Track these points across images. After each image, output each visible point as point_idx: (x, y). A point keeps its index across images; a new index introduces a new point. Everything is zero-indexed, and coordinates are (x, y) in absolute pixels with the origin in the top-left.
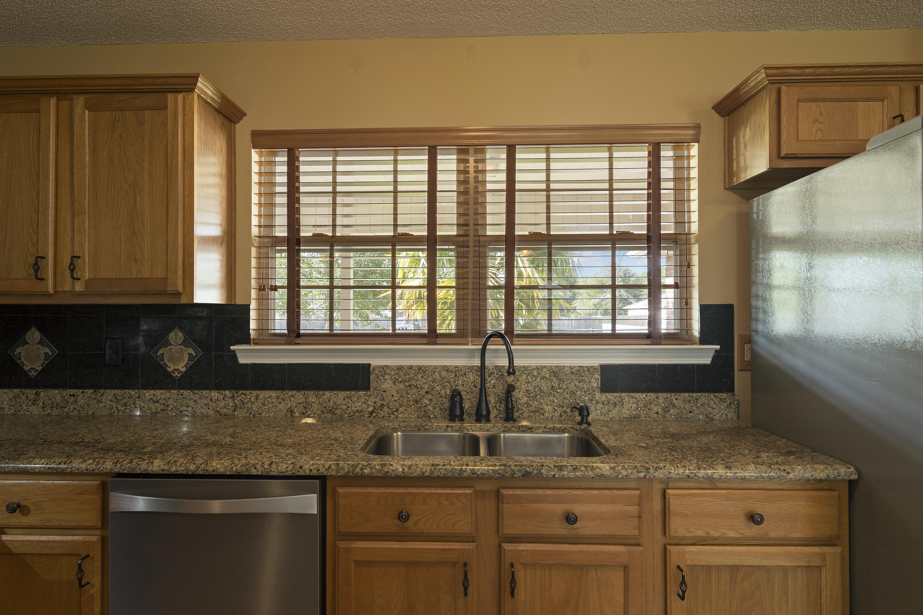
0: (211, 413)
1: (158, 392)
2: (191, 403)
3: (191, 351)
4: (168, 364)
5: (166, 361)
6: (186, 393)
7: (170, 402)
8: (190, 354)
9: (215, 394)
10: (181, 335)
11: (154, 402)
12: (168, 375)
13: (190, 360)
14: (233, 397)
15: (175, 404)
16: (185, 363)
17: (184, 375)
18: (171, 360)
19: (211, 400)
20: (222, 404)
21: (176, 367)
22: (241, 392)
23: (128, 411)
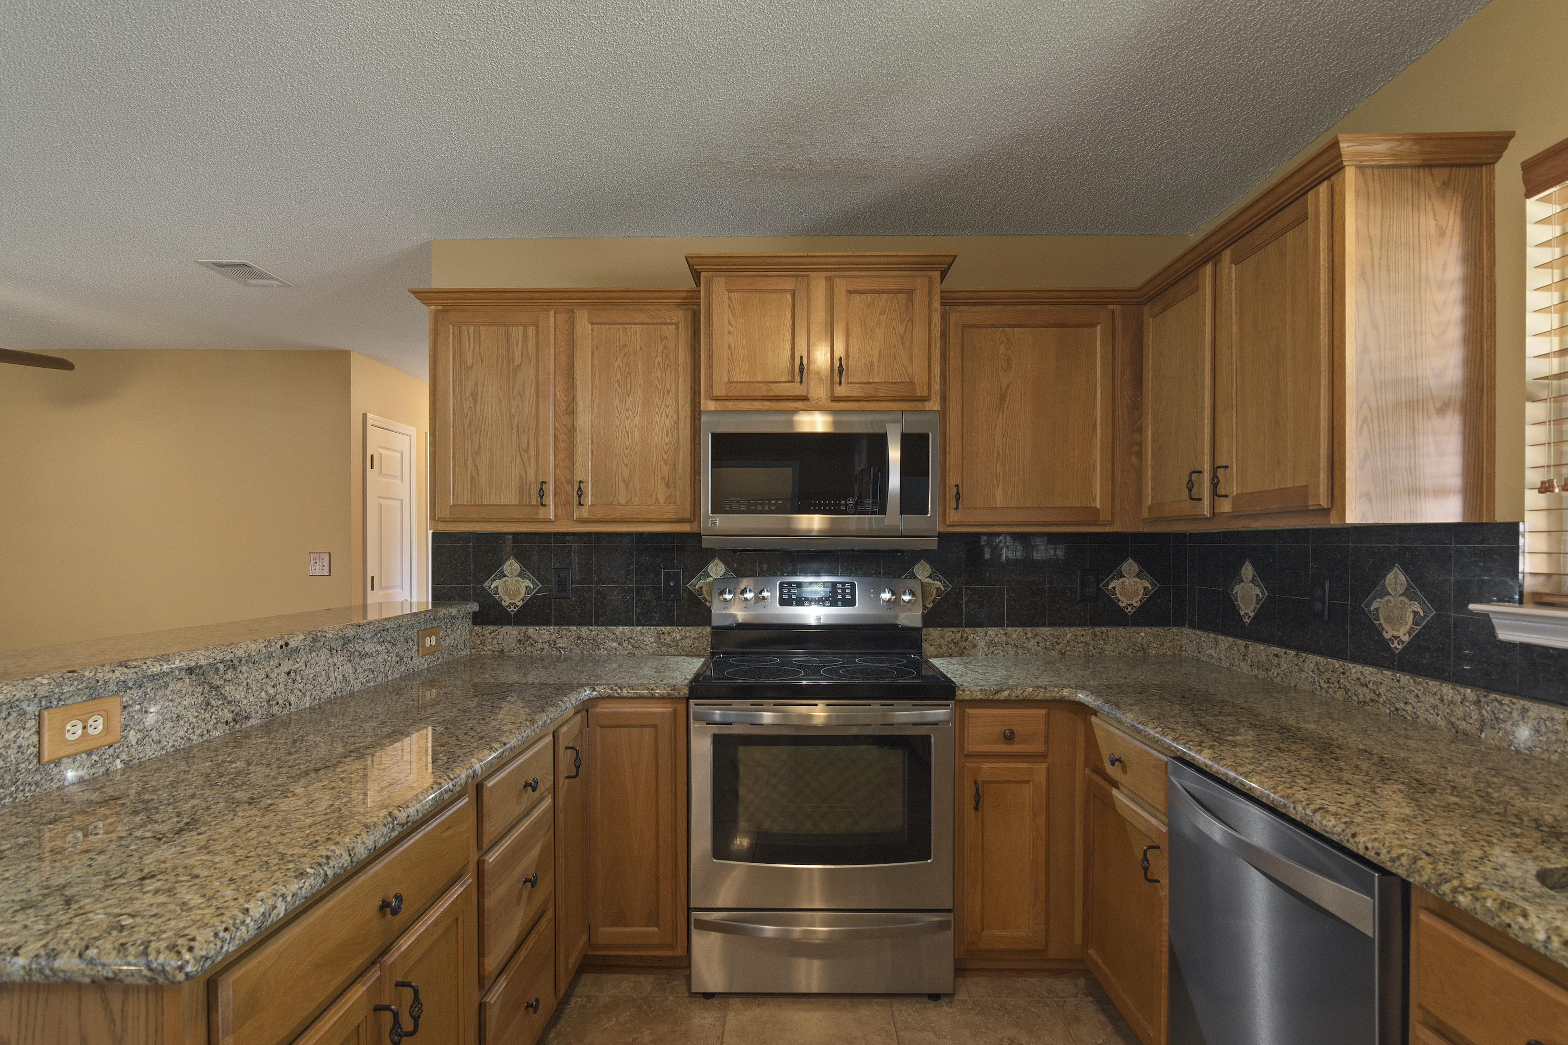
0: (1442, 723)
1: (1368, 670)
2: (1412, 700)
3: (1416, 607)
4: (1384, 625)
5: (1382, 621)
6: (1405, 679)
7: (1382, 690)
8: (1416, 613)
9: (1447, 690)
10: (1402, 578)
11: (1362, 685)
12: (1384, 644)
13: (1416, 623)
14: (1477, 702)
15: (1389, 695)
16: (1408, 627)
17: (1408, 647)
18: (1389, 619)
19: (1442, 700)
20: (1460, 712)
21: (1396, 633)
22: (1492, 696)
23: (1331, 691)
